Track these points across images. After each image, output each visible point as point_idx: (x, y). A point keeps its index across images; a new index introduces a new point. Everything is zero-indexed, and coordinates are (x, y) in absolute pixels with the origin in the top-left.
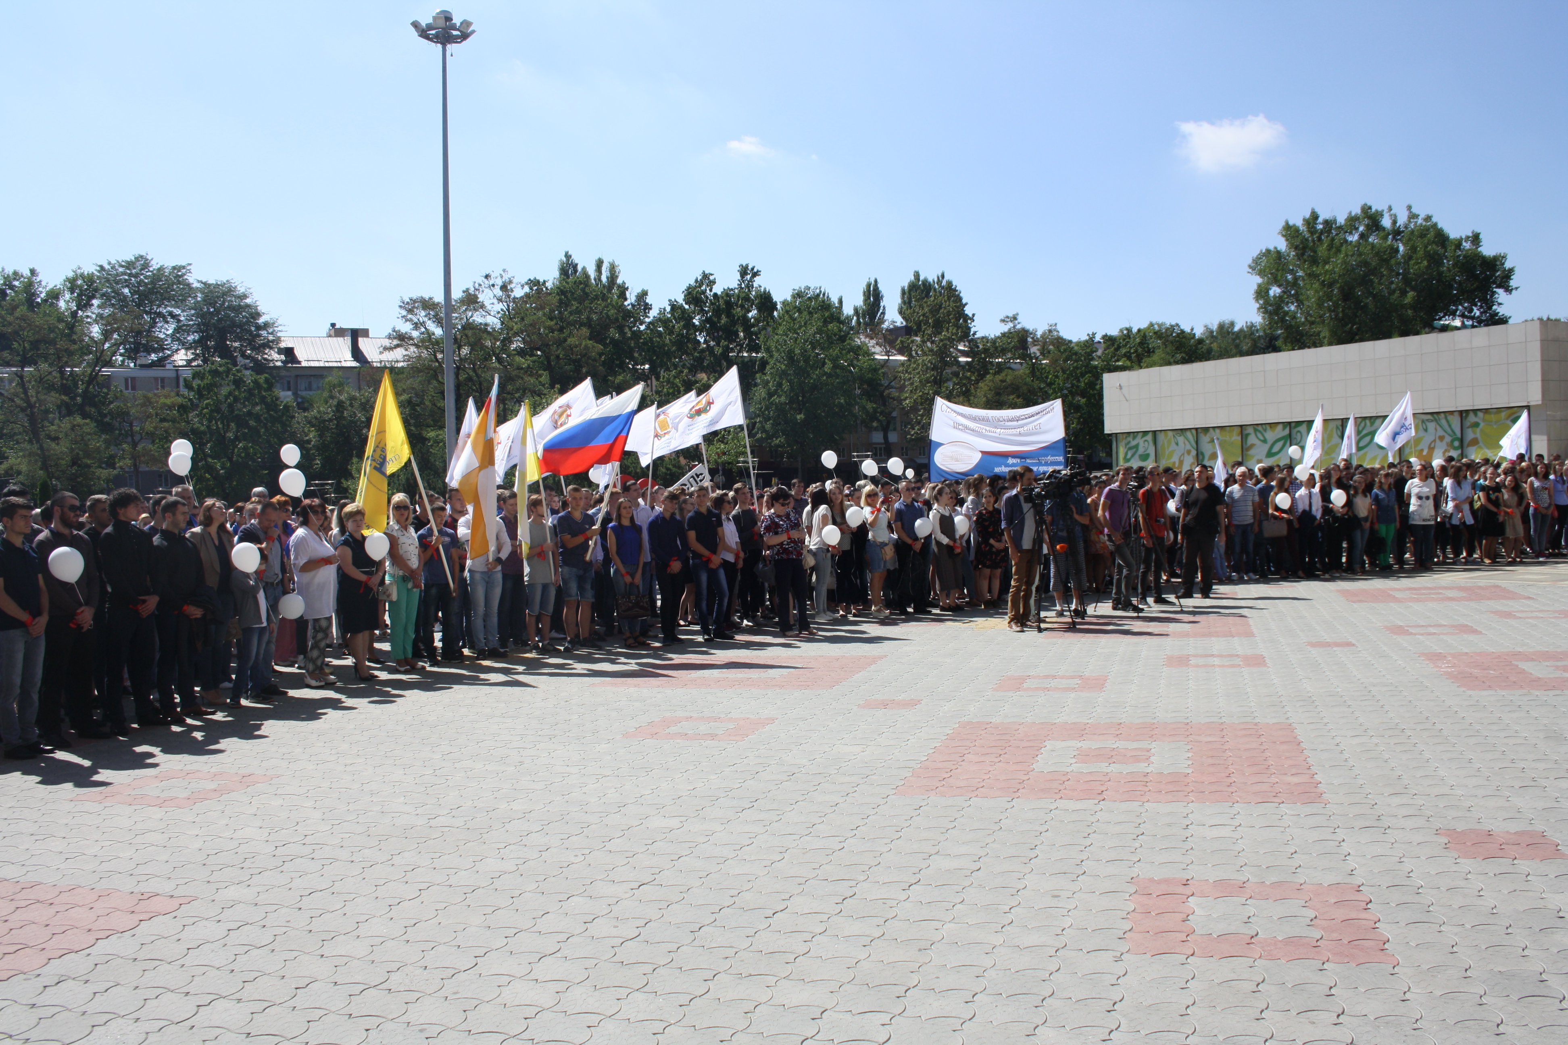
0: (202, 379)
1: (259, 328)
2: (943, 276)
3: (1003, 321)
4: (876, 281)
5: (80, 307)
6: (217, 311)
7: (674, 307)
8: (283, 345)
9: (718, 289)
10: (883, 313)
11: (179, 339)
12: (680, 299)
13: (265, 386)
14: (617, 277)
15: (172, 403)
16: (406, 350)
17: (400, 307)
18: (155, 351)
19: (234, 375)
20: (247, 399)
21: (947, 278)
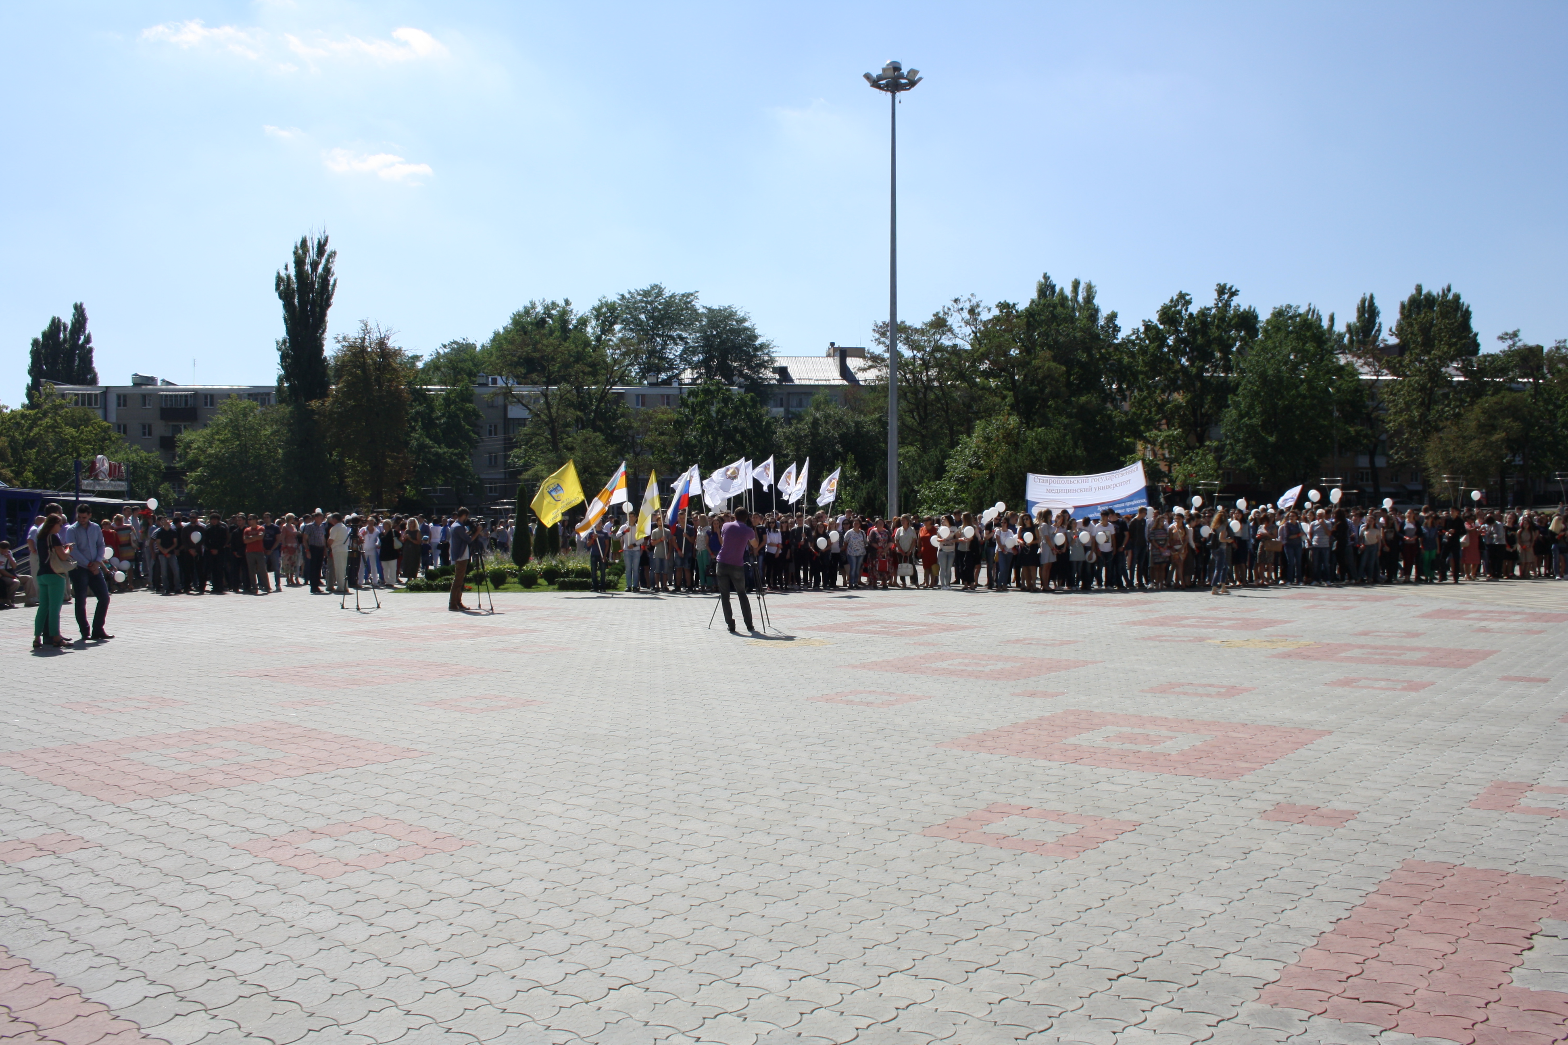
0: (696, 396)
1: (756, 349)
2: (1449, 290)
3: (1501, 338)
4: (1372, 297)
5: (603, 332)
6: (719, 335)
7: (1148, 327)
8: (777, 365)
9: (1194, 309)
10: (1379, 330)
11: (686, 360)
12: (1155, 319)
13: (750, 404)
14: (1093, 297)
15: (668, 418)
16: (880, 370)
17: (874, 330)
18: (665, 370)
19: (723, 393)
20: (733, 416)
21: (1454, 290)
